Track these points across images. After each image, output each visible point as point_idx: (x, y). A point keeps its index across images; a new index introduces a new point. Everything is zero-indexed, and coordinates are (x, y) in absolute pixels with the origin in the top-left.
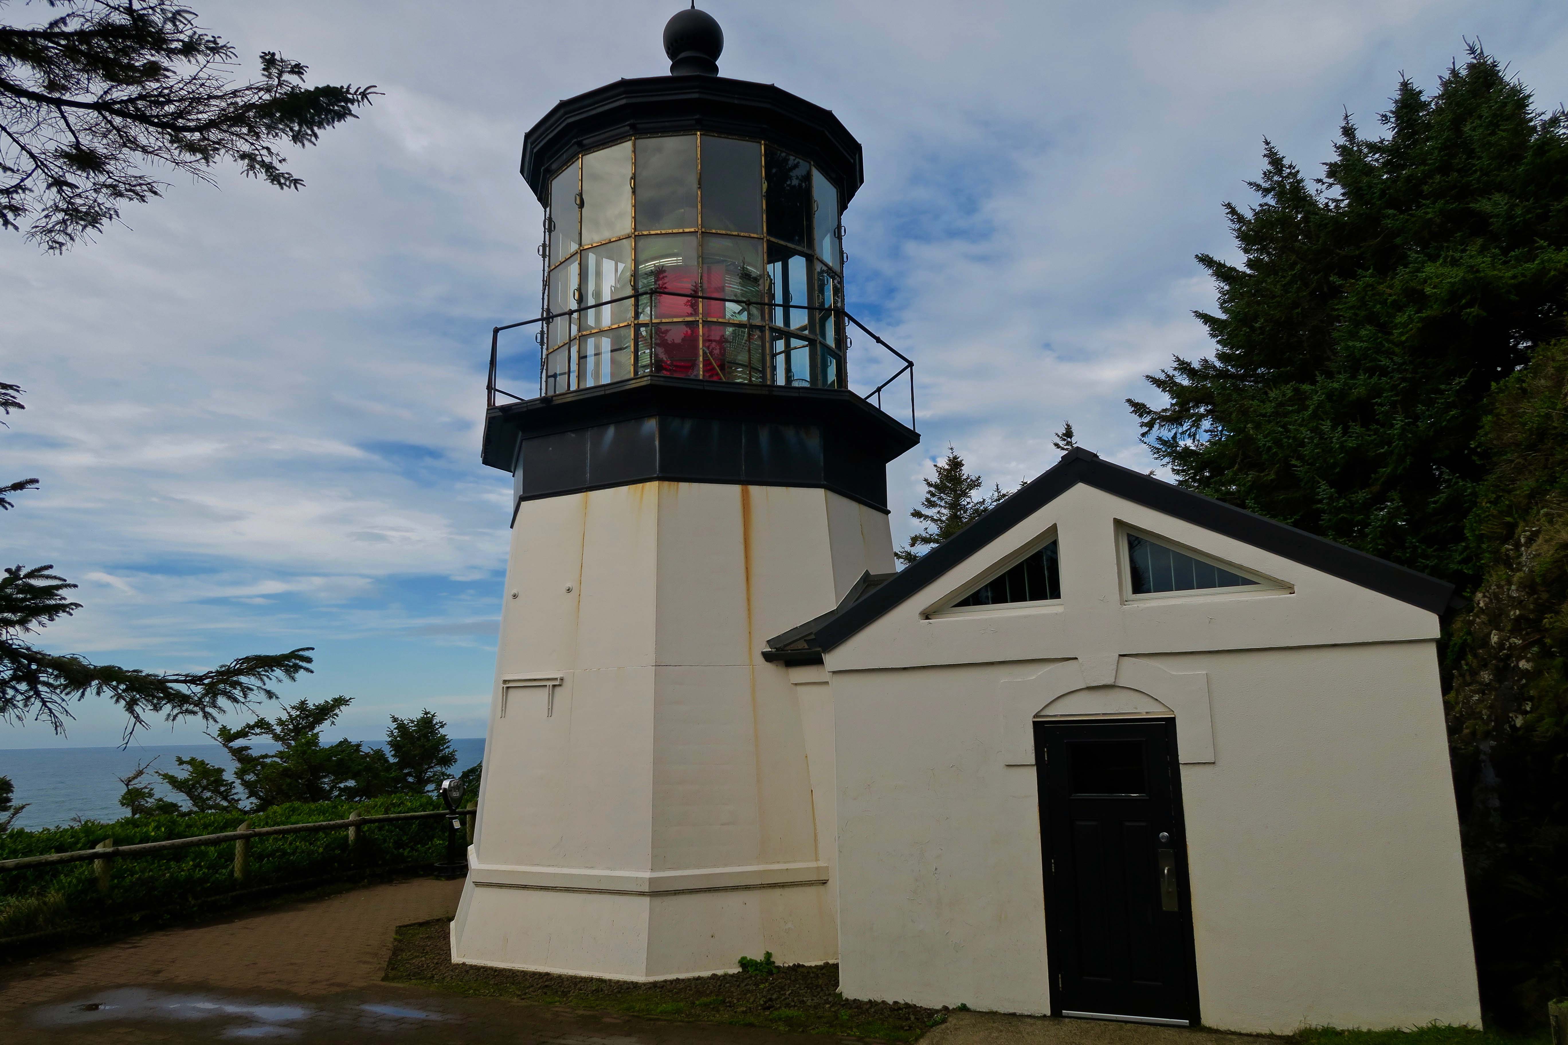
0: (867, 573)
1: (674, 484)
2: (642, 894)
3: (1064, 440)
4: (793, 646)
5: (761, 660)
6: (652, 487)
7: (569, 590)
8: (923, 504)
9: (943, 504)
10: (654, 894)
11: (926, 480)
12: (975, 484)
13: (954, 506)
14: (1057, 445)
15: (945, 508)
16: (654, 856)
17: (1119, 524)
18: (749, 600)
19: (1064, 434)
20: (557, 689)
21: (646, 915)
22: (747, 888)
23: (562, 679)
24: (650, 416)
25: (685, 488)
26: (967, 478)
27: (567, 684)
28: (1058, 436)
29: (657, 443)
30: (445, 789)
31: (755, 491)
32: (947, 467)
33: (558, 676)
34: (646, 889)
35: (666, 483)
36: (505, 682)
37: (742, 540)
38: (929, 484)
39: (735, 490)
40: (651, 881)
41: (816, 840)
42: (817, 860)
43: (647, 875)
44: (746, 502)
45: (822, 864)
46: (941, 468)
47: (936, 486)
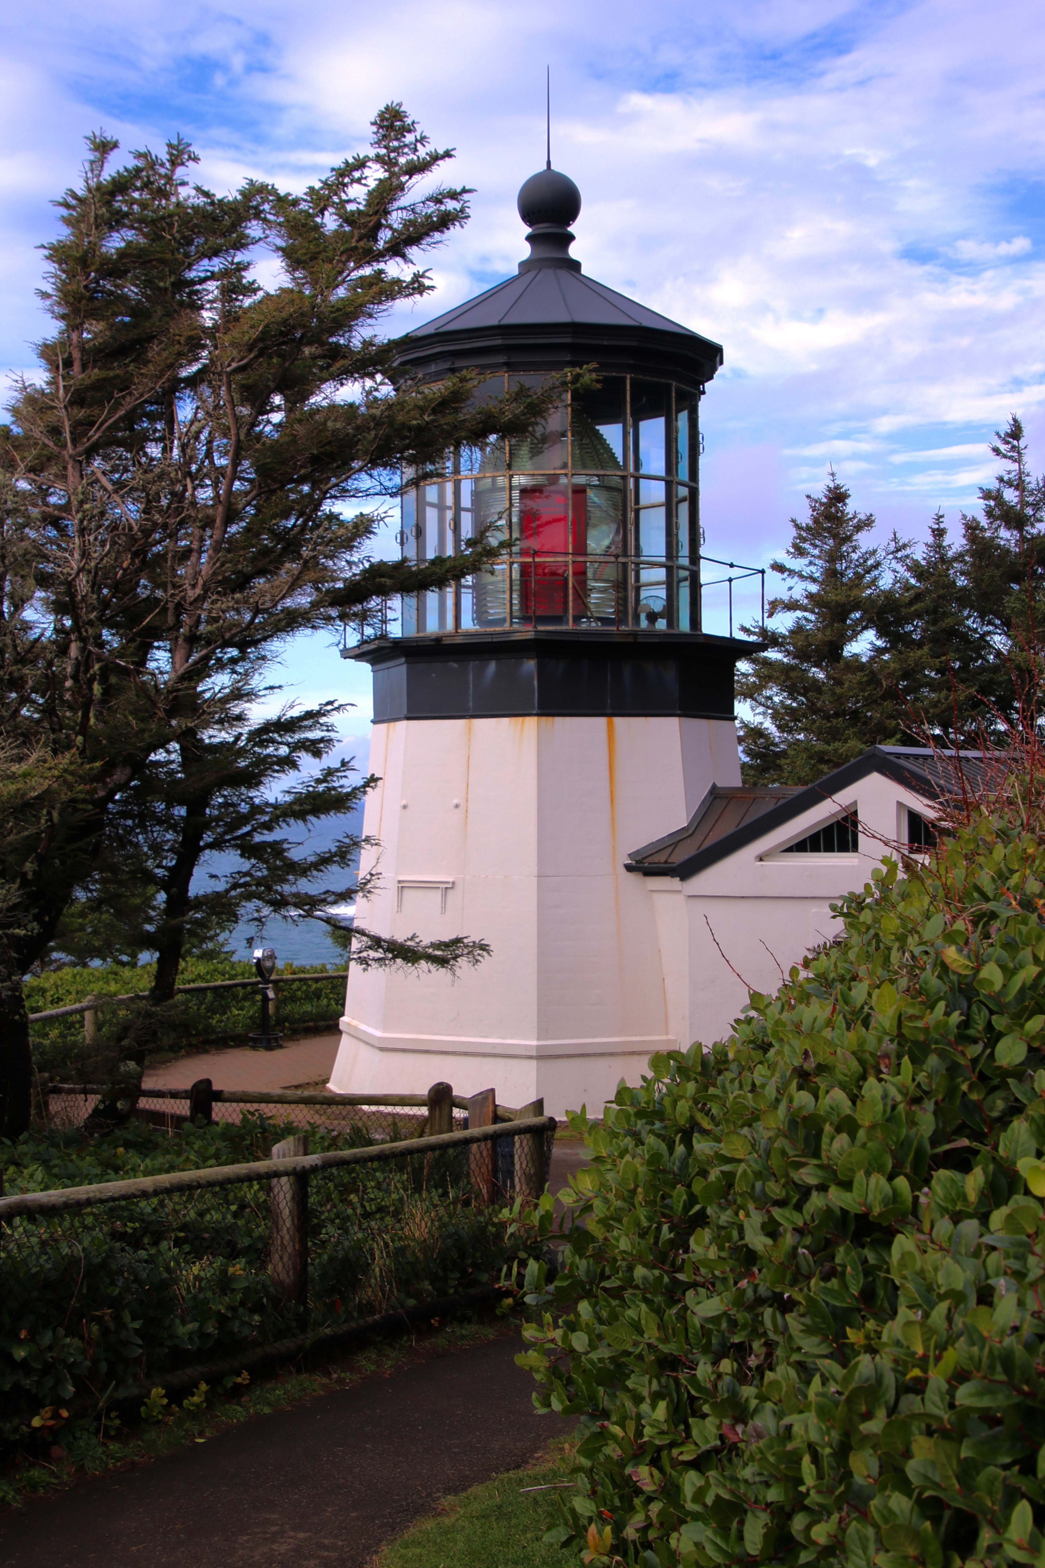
0: (714, 787)
1: (550, 719)
2: (530, 1057)
3: (1008, 443)
4: (650, 859)
5: (624, 870)
6: (531, 722)
7: (457, 806)
8: (788, 552)
9: (816, 552)
10: (540, 1058)
11: (793, 521)
12: (867, 523)
13: (833, 557)
14: (996, 451)
15: (819, 557)
16: (539, 1029)
17: (900, 805)
18: (613, 819)
19: (1007, 435)
20: (450, 892)
21: (533, 1074)
22: (612, 1054)
23: (453, 883)
24: (529, 658)
25: (559, 721)
26: (854, 517)
27: (459, 887)
28: (1000, 437)
29: (536, 683)
30: (259, 959)
31: (618, 721)
32: (824, 500)
33: (451, 880)
34: (534, 1053)
35: (544, 719)
36: (399, 882)
37: (607, 767)
38: (798, 527)
39: (602, 721)
40: (538, 1047)
41: (666, 1018)
42: (667, 1034)
43: (535, 1043)
44: (611, 730)
45: (671, 1037)
46: (816, 501)
47: (808, 529)
